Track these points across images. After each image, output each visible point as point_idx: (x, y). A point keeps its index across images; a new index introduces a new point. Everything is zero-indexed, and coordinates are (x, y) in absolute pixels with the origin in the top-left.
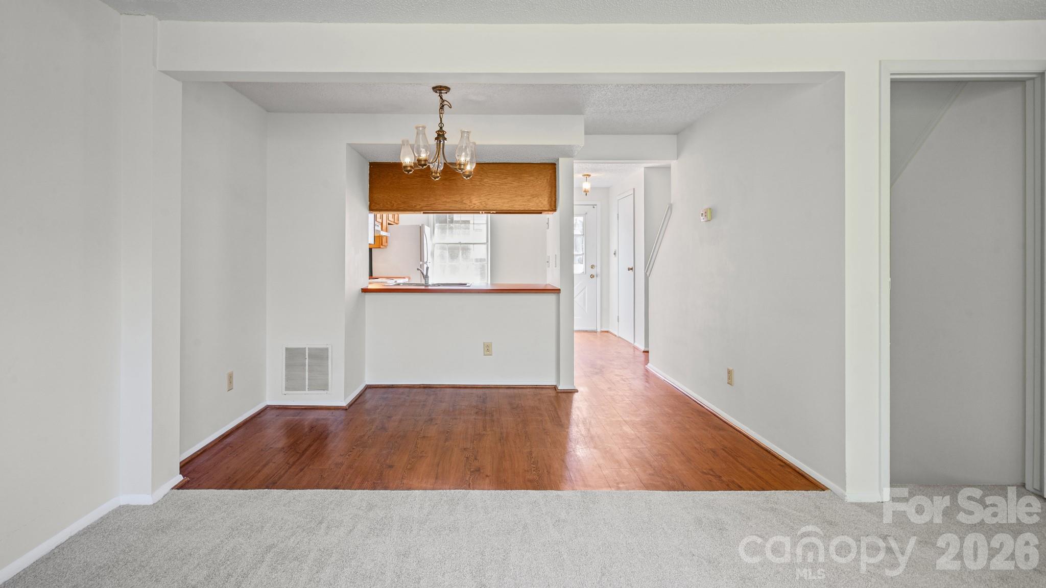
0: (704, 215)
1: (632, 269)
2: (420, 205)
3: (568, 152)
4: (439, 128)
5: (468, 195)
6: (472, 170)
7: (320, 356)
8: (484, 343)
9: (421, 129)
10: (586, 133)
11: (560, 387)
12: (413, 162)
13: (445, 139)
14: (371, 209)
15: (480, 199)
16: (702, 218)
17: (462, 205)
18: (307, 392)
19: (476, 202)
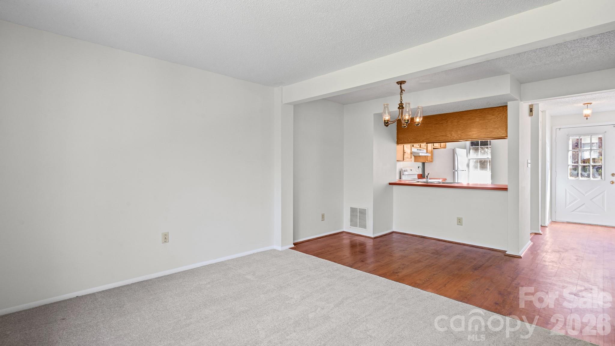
2: (422, 139)
4: (400, 102)
5: (450, 131)
6: (420, 121)
7: (363, 212)
8: (457, 218)
9: (386, 105)
11: (507, 252)
14: (398, 143)
15: (457, 133)
17: (446, 138)
18: (358, 228)
19: (455, 135)
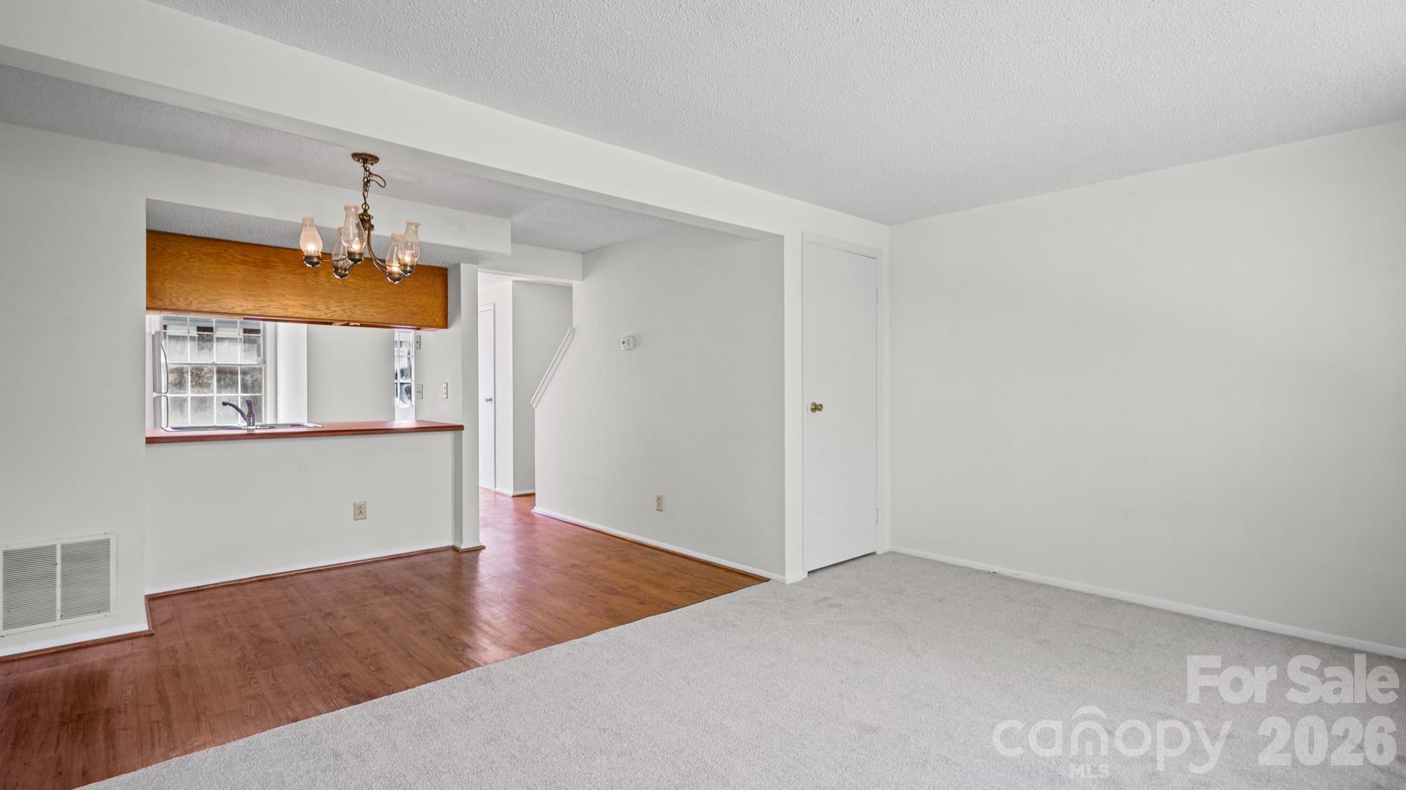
0: (626, 343)
1: (490, 400)
3: (474, 258)
4: (362, 211)
7: (88, 554)
8: (356, 504)
10: (513, 241)
11: (463, 547)
12: (320, 250)
13: (372, 227)
15: (343, 305)
16: (622, 345)
17: (314, 312)
18: (57, 623)
19: (336, 308)
